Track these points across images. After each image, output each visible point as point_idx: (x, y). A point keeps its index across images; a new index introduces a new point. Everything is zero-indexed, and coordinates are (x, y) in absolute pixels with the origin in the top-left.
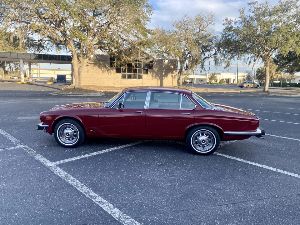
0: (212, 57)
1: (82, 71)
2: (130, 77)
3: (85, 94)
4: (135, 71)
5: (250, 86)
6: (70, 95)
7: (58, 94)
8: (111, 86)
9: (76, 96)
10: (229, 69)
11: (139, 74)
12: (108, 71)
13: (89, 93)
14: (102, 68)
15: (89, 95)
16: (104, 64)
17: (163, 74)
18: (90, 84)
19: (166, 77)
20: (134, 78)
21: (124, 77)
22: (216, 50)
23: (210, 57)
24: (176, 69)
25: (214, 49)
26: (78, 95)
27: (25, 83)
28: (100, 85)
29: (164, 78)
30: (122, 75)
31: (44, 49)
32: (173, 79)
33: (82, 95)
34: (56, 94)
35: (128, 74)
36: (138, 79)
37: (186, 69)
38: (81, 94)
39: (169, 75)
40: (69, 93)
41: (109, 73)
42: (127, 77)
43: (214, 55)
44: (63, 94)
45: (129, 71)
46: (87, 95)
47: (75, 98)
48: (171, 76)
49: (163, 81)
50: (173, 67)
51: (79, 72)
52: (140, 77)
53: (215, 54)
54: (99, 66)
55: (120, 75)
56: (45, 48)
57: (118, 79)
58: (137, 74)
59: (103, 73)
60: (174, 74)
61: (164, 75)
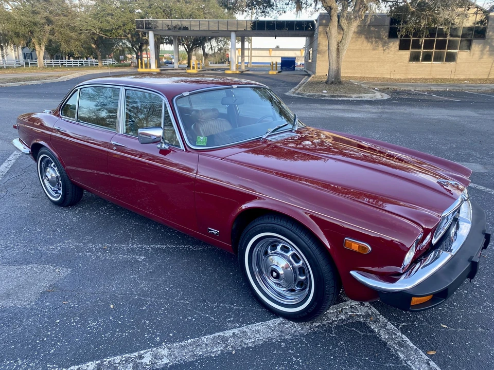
1: (345, 48)
2: (427, 58)
3: (354, 96)
4: (441, 45)
6: (325, 96)
7: (301, 94)
8: (386, 77)
9: (339, 100)
11: (449, 51)
12: (383, 46)
13: (360, 93)
14: (374, 39)
15: (361, 97)
16: (378, 32)
18: (346, 73)
20: (438, 58)
21: (414, 58)
26: (340, 96)
27: (238, 72)
28: (363, 75)
30: (412, 54)
31: (273, 8)
33: (349, 97)
34: (298, 94)
35: (423, 52)
36: (445, 61)
38: (346, 95)
40: (322, 93)
41: (384, 50)
42: (421, 59)
44: (311, 96)
45: (428, 45)
46: (358, 97)
47: (340, 104)
51: (338, 50)
52: (451, 58)
54: (368, 38)
55: (407, 54)
56: (275, 8)
57: (402, 63)
58: (446, 51)
59: (374, 49)
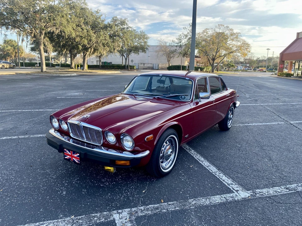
5: (5, 66)
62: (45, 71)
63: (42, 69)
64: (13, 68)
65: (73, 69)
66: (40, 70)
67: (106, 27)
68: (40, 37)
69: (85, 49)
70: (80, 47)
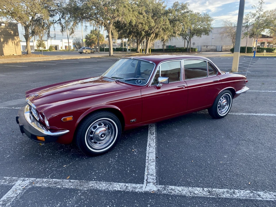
0: (57, 23)
5: (88, 52)
10: (74, 35)
17: (2, 40)
19: (7, 44)
22: (61, 16)
23: (55, 22)
24: (17, 34)
25: (58, 15)
29: (4, 45)
32: (16, 47)
37: (33, 35)
39: (10, 42)
43: (58, 20)
48: (13, 43)
49: (3, 49)
50: (12, 32)
53: (60, 20)
60: (16, 40)
61: (4, 41)
62: (113, 55)
63: (110, 53)
64: (94, 53)
65: (139, 53)
66: (108, 55)
67: (166, 13)
68: (109, 26)
69: (148, 35)
70: (143, 33)
